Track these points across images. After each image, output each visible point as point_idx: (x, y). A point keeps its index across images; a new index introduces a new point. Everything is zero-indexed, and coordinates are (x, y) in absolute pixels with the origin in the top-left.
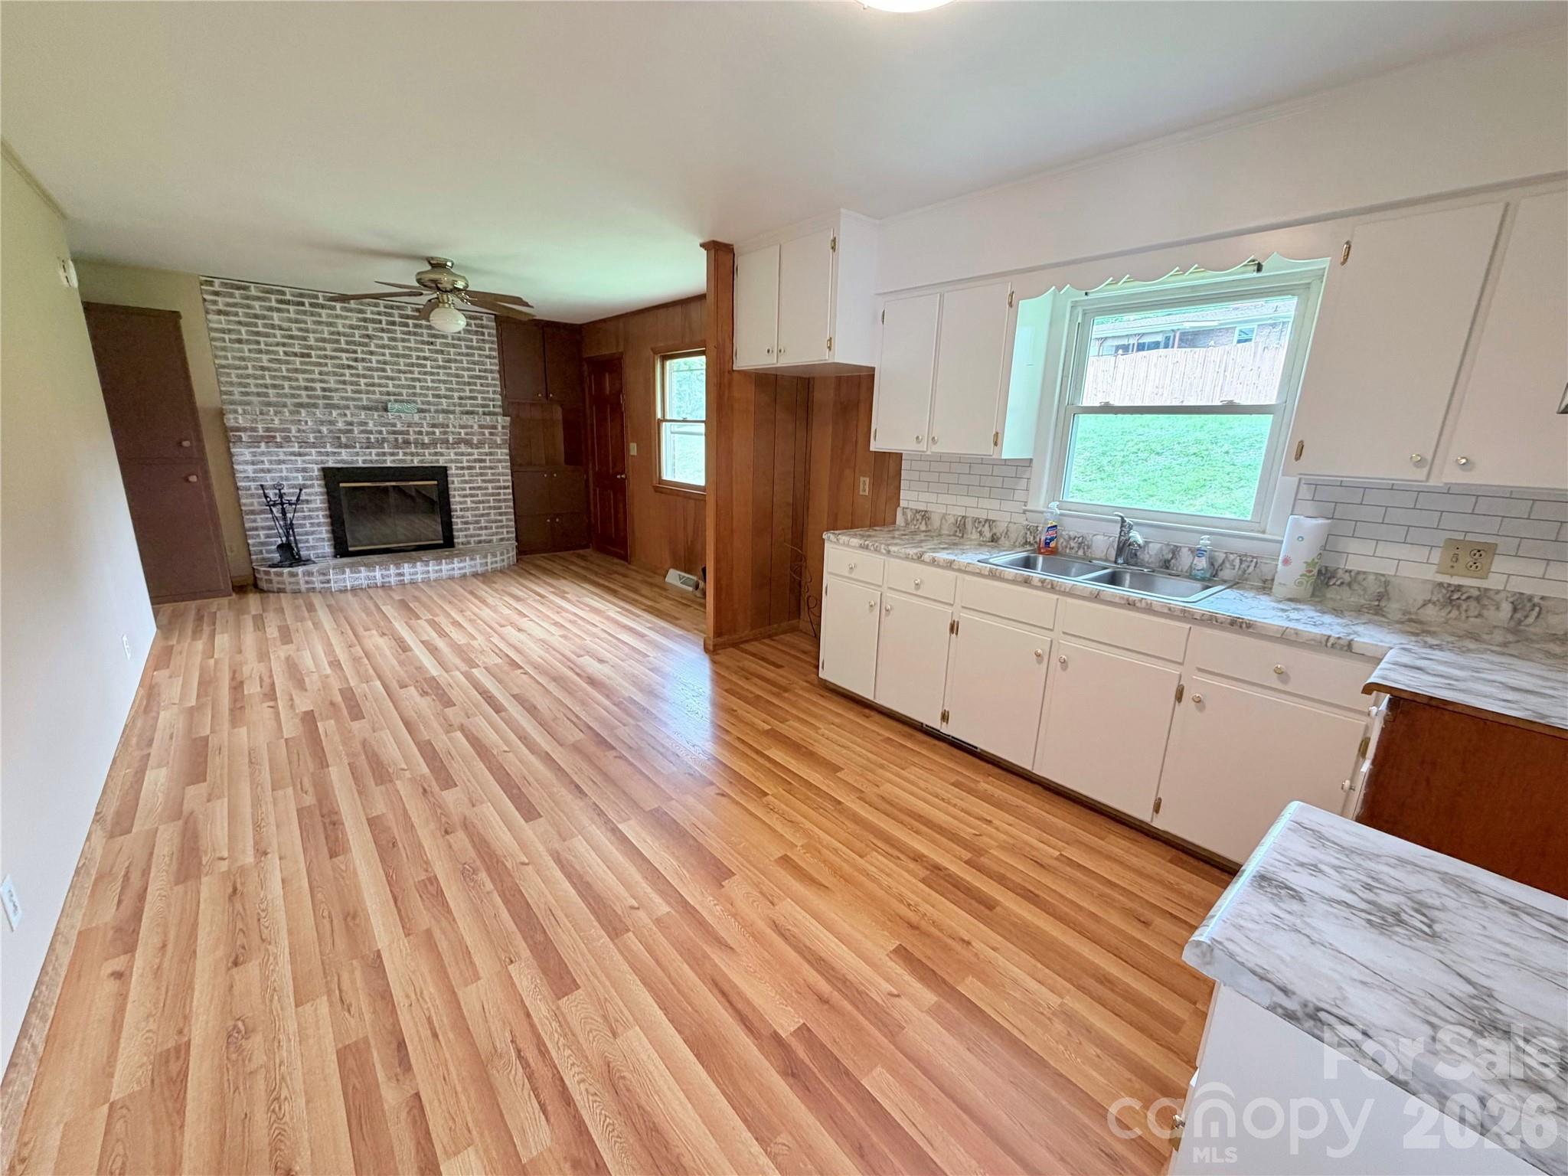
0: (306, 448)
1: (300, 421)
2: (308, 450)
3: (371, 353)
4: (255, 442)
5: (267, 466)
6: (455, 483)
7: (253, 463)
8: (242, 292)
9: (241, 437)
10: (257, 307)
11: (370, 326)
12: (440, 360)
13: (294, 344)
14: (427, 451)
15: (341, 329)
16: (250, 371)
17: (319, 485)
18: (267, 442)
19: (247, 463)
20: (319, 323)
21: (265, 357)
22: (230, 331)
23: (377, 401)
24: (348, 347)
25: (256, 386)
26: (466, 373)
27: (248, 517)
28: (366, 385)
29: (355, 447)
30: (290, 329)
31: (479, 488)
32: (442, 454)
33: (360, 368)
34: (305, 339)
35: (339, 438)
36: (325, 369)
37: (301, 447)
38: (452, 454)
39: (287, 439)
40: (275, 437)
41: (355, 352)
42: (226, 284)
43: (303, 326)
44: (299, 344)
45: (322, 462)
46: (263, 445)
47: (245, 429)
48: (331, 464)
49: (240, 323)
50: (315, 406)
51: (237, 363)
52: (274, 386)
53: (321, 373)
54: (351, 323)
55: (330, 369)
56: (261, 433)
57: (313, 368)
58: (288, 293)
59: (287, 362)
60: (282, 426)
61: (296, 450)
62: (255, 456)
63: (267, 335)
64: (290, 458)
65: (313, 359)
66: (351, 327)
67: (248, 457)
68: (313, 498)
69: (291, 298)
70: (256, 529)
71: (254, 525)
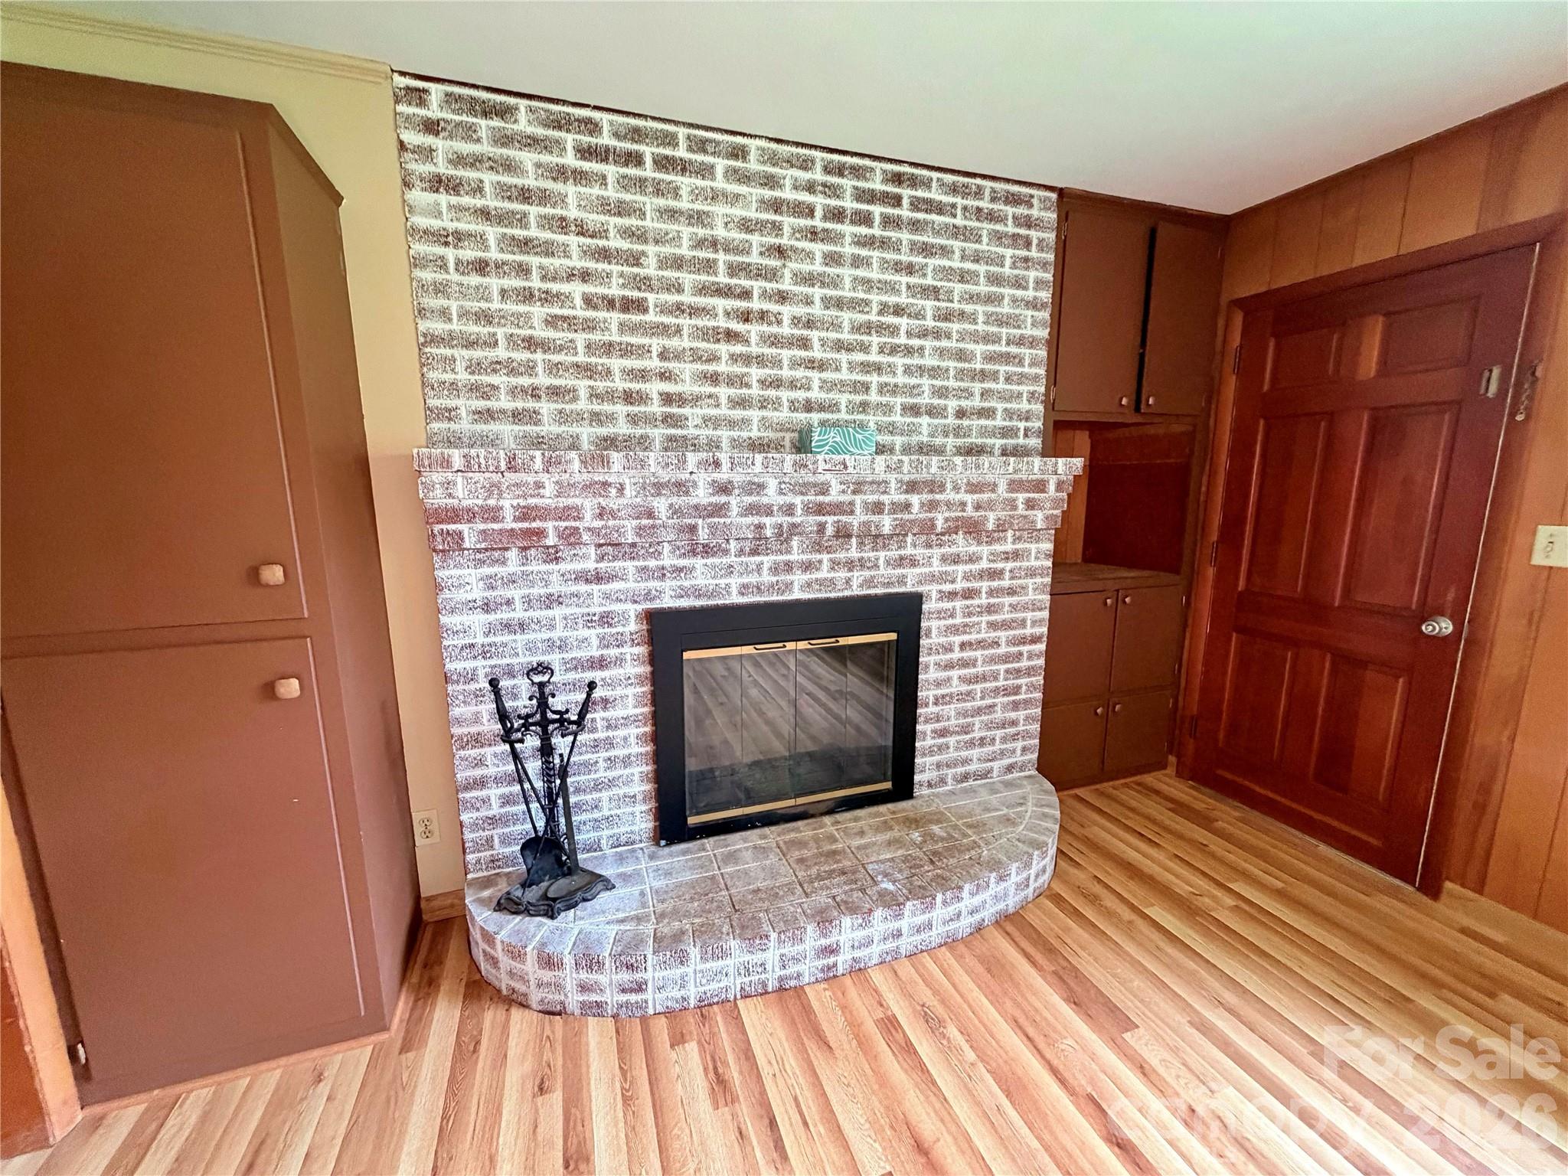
0: (615, 558)
1: (605, 484)
2: (618, 564)
3: (782, 297)
4: (494, 548)
5: (519, 613)
6: (933, 632)
7: (487, 607)
8: (496, 123)
9: (460, 534)
10: (530, 168)
11: (788, 221)
12: (929, 314)
13: (609, 275)
14: (882, 554)
15: (720, 232)
16: (501, 353)
17: (636, 659)
18: (524, 549)
19: (471, 606)
20: (672, 214)
21: (538, 311)
22: (459, 237)
23: (782, 428)
24: (734, 281)
25: (513, 392)
26: (979, 349)
27: (462, 753)
28: (763, 383)
29: (726, 552)
30: (601, 233)
31: (981, 644)
32: (913, 562)
33: (754, 338)
34: (636, 259)
35: (693, 529)
36: (674, 343)
37: (601, 558)
38: (935, 562)
39: (571, 537)
40: (540, 533)
41: (746, 294)
42: (459, 98)
43: (632, 222)
44: (622, 275)
45: (648, 596)
46: (513, 554)
47: (470, 515)
48: (668, 602)
49: (485, 214)
50: (644, 442)
51: (473, 329)
52: (555, 392)
53: (663, 355)
54: (744, 213)
55: (686, 343)
56: (509, 524)
57: (645, 341)
58: (606, 128)
59: (590, 326)
60: (563, 502)
61: (591, 565)
62: (492, 588)
63: (548, 249)
64: (574, 588)
65: (651, 317)
66: (746, 226)
67: (478, 593)
68: (619, 692)
69: (613, 142)
70: (481, 783)
71: (478, 772)
